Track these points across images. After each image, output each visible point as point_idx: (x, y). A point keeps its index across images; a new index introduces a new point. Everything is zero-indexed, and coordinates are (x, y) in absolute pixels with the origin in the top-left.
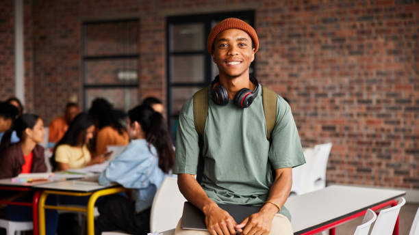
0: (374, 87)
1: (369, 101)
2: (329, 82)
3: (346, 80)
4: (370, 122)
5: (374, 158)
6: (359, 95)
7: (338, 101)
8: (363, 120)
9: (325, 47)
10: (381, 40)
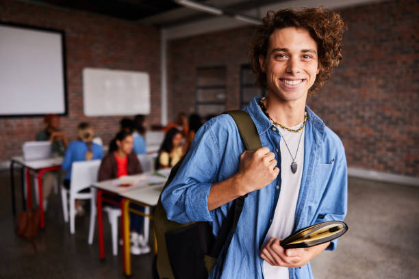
0: (367, 109)
1: (363, 118)
2: (337, 104)
3: (348, 104)
4: (363, 131)
5: (365, 152)
6: (357, 113)
7: (343, 116)
8: (358, 129)
9: (336, 83)
10: (373, 79)
